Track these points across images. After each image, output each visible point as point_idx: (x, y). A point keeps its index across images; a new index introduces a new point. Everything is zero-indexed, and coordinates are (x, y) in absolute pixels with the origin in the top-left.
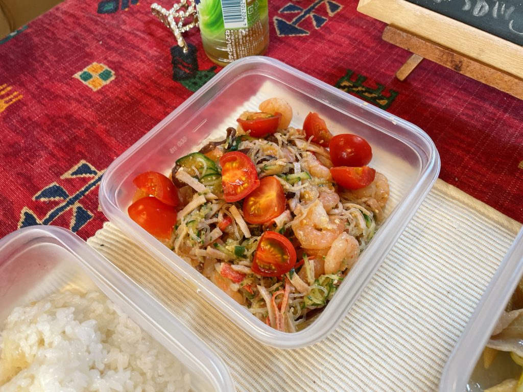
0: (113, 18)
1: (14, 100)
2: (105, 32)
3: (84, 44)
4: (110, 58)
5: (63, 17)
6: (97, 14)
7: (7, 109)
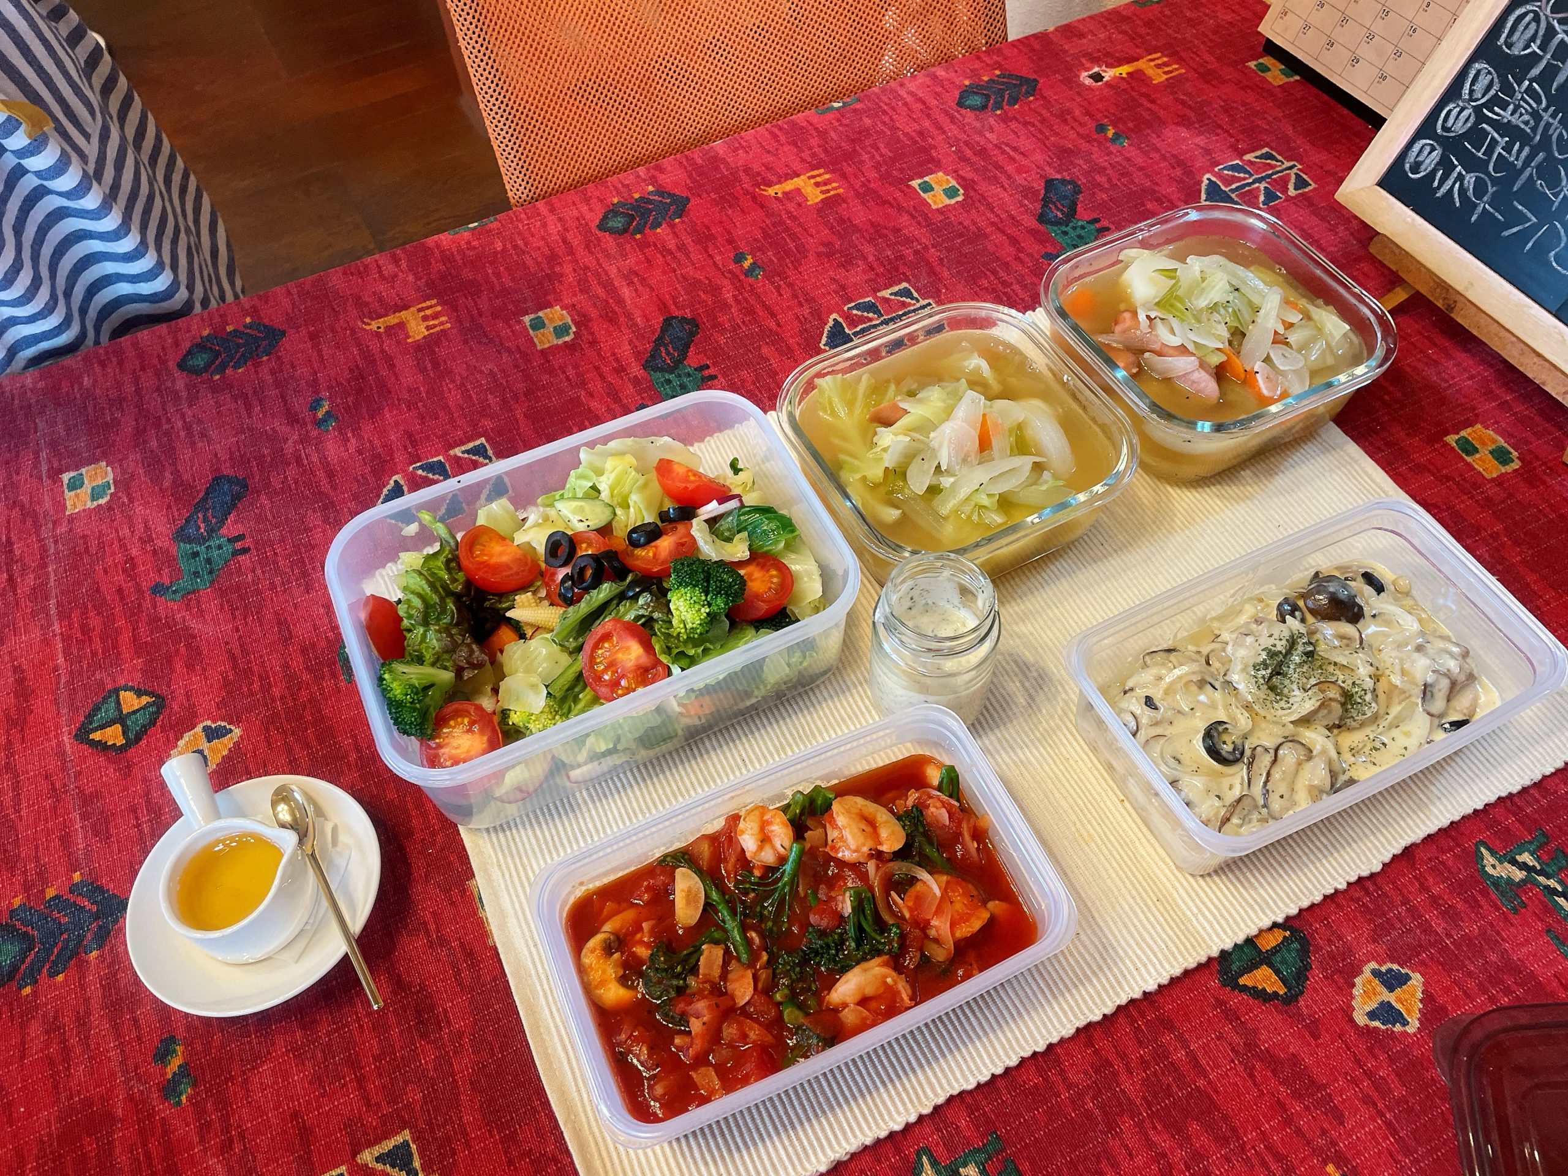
0: (977, 118)
1: (832, 193)
2: (964, 137)
3: (930, 145)
4: (960, 172)
5: (909, 99)
6: (955, 107)
7: (822, 201)
